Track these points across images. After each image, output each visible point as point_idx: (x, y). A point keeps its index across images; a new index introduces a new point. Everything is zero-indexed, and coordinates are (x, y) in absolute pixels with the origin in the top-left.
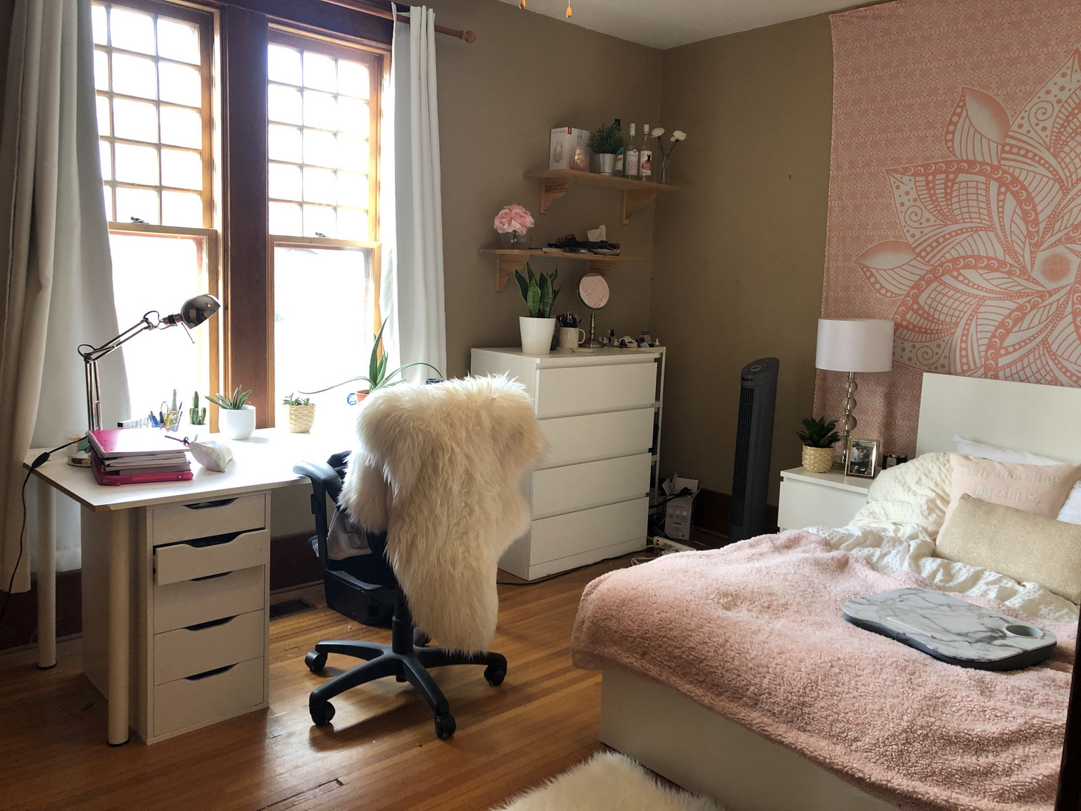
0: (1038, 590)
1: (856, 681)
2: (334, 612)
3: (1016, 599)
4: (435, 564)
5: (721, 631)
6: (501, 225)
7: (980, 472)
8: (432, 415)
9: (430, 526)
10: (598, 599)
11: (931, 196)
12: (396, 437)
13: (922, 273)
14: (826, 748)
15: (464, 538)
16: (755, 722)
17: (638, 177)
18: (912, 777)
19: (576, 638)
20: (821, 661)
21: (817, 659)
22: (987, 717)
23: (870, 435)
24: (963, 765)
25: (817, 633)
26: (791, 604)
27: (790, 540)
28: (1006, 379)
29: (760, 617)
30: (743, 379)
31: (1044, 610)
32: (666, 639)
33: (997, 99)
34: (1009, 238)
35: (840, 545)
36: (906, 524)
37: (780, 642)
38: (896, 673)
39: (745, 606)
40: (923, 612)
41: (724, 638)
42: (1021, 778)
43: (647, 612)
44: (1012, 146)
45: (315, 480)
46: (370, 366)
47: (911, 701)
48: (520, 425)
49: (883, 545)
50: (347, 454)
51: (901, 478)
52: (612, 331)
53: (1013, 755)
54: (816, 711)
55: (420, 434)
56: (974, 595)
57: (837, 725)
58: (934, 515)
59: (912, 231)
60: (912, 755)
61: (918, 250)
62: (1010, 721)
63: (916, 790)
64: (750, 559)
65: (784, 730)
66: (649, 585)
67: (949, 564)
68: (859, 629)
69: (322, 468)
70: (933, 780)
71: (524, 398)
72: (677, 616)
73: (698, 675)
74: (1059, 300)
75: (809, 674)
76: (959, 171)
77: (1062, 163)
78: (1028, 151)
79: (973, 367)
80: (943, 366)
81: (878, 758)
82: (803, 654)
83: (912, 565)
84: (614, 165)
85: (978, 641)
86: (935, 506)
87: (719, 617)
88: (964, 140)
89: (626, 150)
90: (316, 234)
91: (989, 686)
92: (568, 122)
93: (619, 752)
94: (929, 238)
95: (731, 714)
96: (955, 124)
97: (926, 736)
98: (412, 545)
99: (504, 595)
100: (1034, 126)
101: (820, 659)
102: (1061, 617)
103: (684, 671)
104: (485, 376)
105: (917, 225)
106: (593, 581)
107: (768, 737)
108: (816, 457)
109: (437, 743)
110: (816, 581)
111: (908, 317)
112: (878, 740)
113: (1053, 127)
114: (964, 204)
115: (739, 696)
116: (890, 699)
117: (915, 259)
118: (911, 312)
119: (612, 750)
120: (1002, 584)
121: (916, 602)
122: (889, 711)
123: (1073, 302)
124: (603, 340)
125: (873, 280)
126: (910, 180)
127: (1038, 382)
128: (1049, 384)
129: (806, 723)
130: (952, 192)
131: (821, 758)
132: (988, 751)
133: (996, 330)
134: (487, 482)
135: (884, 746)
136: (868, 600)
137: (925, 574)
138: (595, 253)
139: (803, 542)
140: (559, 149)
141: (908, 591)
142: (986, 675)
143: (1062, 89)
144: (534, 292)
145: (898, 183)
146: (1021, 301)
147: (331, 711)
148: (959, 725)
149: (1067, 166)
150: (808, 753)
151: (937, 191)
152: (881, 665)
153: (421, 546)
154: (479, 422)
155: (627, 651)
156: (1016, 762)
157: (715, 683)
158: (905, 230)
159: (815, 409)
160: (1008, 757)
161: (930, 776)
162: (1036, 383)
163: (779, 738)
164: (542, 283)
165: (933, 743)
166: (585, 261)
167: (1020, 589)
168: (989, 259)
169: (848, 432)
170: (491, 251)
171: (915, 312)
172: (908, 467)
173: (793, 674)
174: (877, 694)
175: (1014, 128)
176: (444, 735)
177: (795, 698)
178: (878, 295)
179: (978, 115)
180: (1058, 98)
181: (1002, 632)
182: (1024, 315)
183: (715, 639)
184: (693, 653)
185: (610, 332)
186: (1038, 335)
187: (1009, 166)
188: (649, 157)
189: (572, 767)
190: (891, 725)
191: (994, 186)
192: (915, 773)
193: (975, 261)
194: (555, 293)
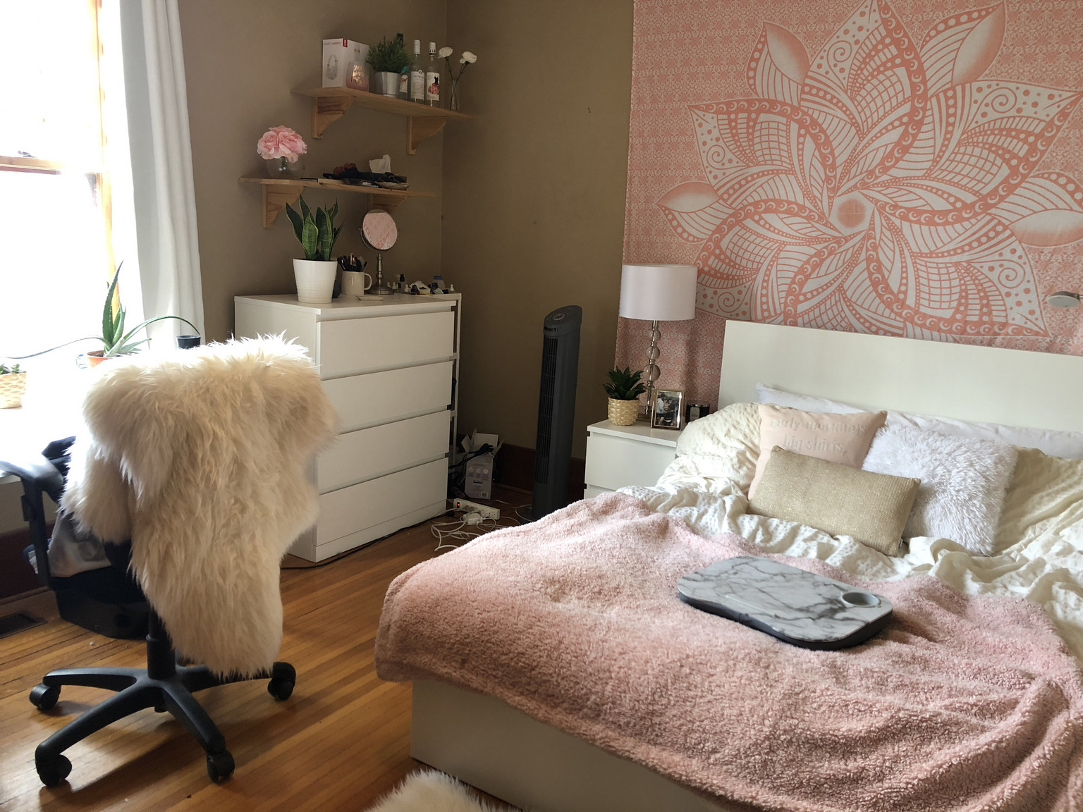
0: (854, 544)
1: (710, 682)
2: (71, 624)
3: (835, 557)
4: (198, 579)
5: (553, 630)
6: (266, 150)
7: (789, 423)
8: (185, 391)
9: (189, 532)
10: (406, 599)
11: (733, 136)
12: (135, 422)
13: (725, 216)
14: (681, 764)
15: (236, 541)
16: (598, 737)
17: (425, 102)
18: (778, 789)
19: (380, 646)
20: (669, 661)
21: (664, 658)
22: (851, 712)
23: (672, 384)
24: (831, 772)
25: (656, 620)
26: (623, 587)
27: (606, 504)
28: (804, 326)
29: (592, 605)
30: (545, 328)
31: (862, 566)
32: (489, 645)
33: (797, 36)
34: (808, 181)
35: (657, 507)
36: (718, 478)
37: (619, 640)
38: (750, 668)
39: (574, 594)
40: (760, 585)
41: (557, 638)
42: (895, 783)
43: (466, 613)
44: (812, 87)
45: (26, 480)
46: (103, 322)
47: (771, 701)
48: (303, 399)
49: (698, 503)
50: (68, 443)
51: (709, 431)
52: (402, 276)
53: (883, 756)
54: (667, 720)
55: (170, 417)
56: (796, 555)
57: (691, 736)
58: (745, 468)
59: (715, 172)
60: (777, 765)
61: (720, 193)
62: (876, 716)
63: (784, 806)
64: (569, 532)
65: (632, 745)
66: (466, 579)
67: (765, 521)
68: (698, 611)
69: (35, 464)
70: (801, 792)
71: (307, 364)
72: (502, 616)
73: (529, 684)
74: (854, 246)
75: (657, 678)
76: (759, 111)
77: (859, 107)
78: (826, 93)
79: (773, 314)
80: (744, 313)
81: (739, 771)
82: (648, 652)
83: (732, 525)
84: (398, 87)
85: (821, 616)
86: (746, 459)
87: (549, 613)
88: (765, 78)
89: (411, 69)
90: (20, 152)
91: (842, 670)
92: (343, 32)
93: (435, 769)
94: (732, 180)
95: (570, 728)
96: (757, 60)
97: (790, 742)
98: (166, 557)
99: (289, 582)
100: (832, 67)
101: (668, 658)
102: (878, 571)
103: (512, 680)
104: (255, 337)
105: (719, 166)
106: (399, 577)
107: (614, 753)
108: (622, 410)
109: (212, 789)
110: (643, 554)
111: (710, 262)
112: (739, 750)
113: (851, 68)
114: (765, 145)
115: (578, 707)
116: (748, 701)
117: (717, 201)
118: (713, 258)
119: (427, 767)
120: (819, 540)
121: (749, 573)
122: (748, 715)
123: (867, 249)
124: (391, 285)
125: (675, 223)
126: (713, 118)
127: (834, 328)
128: (843, 330)
129: (657, 735)
130: (754, 131)
131: (676, 776)
132: (856, 753)
133: (795, 276)
134: (262, 471)
135: (746, 757)
136: (702, 576)
137: (745, 534)
138: (380, 187)
139: (621, 505)
140: (332, 64)
141: (739, 561)
142: (836, 658)
143: (860, 29)
144: (310, 230)
145: (700, 121)
146: (819, 247)
147: (66, 766)
148: (823, 725)
149: (863, 110)
150: (662, 770)
151: (739, 131)
152: (733, 659)
153: (179, 557)
154: (249, 397)
155: (444, 659)
156: (887, 764)
157: (550, 693)
158: (708, 170)
159: (617, 359)
160: (877, 759)
161: (798, 788)
162: (832, 329)
163: (627, 754)
164: (320, 219)
165: (798, 748)
166: (368, 195)
167: (835, 543)
168: (789, 203)
169: (652, 382)
170: (258, 180)
171: (717, 257)
172: (717, 419)
173: (639, 678)
174: (734, 696)
175: (814, 68)
176: (220, 778)
177: (643, 707)
178: (680, 239)
179: (779, 52)
180: (855, 38)
181: (840, 602)
182: (823, 261)
183: (547, 641)
184: (523, 660)
185: (399, 276)
186: (835, 281)
187: (809, 108)
188: (436, 79)
189: (381, 798)
190: (753, 732)
191: (794, 126)
192: (781, 786)
193: (776, 205)
194: (336, 232)
